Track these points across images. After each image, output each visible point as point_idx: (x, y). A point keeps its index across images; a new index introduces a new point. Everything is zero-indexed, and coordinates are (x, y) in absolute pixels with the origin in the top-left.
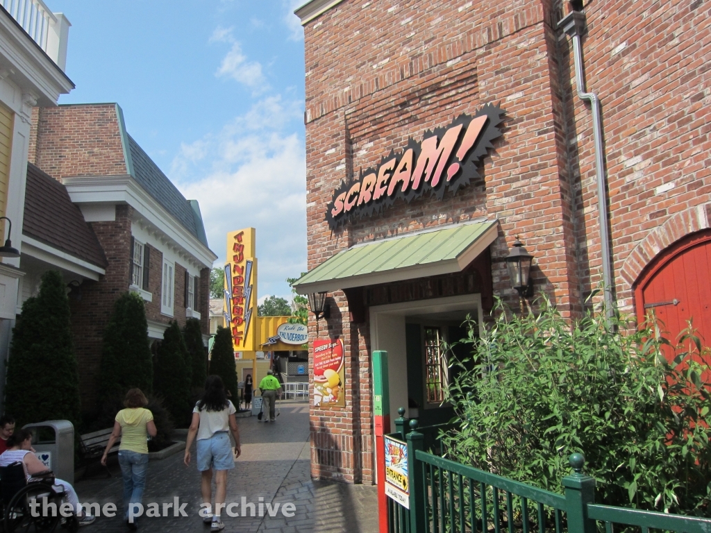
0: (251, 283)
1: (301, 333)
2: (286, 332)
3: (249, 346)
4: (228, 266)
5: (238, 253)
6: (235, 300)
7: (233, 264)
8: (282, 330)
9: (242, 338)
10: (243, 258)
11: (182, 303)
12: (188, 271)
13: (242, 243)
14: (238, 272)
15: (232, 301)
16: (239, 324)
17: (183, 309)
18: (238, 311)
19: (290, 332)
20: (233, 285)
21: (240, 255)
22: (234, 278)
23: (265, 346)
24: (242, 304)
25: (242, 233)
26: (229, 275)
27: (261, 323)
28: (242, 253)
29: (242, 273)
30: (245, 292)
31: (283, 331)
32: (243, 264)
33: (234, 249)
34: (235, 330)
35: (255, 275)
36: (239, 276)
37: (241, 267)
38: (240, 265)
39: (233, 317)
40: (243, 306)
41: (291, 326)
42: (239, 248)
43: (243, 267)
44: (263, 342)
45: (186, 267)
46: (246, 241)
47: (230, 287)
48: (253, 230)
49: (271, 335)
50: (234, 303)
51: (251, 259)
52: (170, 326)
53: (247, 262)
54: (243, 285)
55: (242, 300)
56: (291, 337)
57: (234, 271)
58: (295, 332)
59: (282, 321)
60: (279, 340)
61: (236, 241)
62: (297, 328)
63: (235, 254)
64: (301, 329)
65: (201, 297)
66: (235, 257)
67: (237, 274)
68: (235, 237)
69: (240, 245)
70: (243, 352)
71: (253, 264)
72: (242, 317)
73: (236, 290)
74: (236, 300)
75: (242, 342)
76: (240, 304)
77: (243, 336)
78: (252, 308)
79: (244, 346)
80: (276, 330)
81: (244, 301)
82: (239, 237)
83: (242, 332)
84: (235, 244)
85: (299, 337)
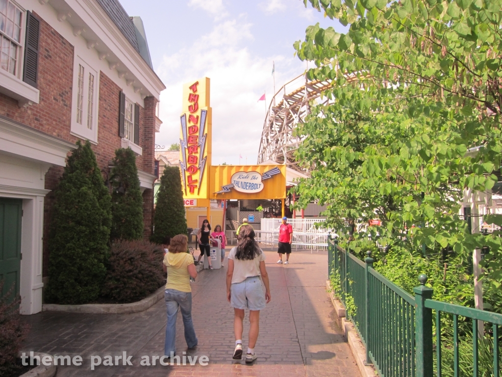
0: (206, 132)
1: (254, 182)
2: (240, 180)
3: (203, 194)
4: (183, 116)
5: (192, 104)
6: (190, 148)
7: (188, 114)
8: (236, 178)
9: (196, 186)
10: (198, 108)
11: (115, 130)
12: (124, 92)
13: (197, 93)
14: (193, 121)
15: (187, 151)
16: (194, 172)
17: (116, 138)
18: (192, 159)
19: (244, 180)
20: (188, 135)
21: (195, 105)
22: (189, 128)
23: (219, 194)
24: (197, 152)
25: (197, 83)
26: (184, 125)
27: (215, 171)
28: (197, 102)
29: (197, 123)
30: (200, 141)
31: (237, 180)
32: (198, 113)
33: (189, 99)
34: (190, 179)
35: (210, 124)
36: (195, 126)
37: (196, 117)
38: (195, 115)
39: (188, 166)
40: (198, 155)
41: (245, 175)
42: (194, 98)
43: (198, 117)
44: (217, 190)
45: (121, 87)
46: (201, 91)
47: (185, 137)
48: (208, 80)
49: (225, 183)
50: (189, 152)
51: (206, 108)
52: (76, 148)
53: (202, 111)
54: (197, 134)
55: (197, 149)
56: (245, 186)
57: (189, 121)
58: (249, 181)
59: (236, 170)
60: (232, 189)
61: (191, 92)
62: (251, 176)
63: (190, 104)
64: (254, 178)
65: (145, 131)
66: (190, 107)
67: (192, 124)
68: (191, 88)
69: (195, 95)
70: (197, 199)
71: (207, 113)
72: (197, 166)
73: (191, 139)
74: (191, 150)
75: (196, 190)
76: (195, 153)
77: (198, 184)
78: (206, 157)
79: (198, 194)
80: (230, 178)
81: (199, 150)
82: (194, 87)
83: (196, 181)
84: (190, 95)
85: (254, 186)
